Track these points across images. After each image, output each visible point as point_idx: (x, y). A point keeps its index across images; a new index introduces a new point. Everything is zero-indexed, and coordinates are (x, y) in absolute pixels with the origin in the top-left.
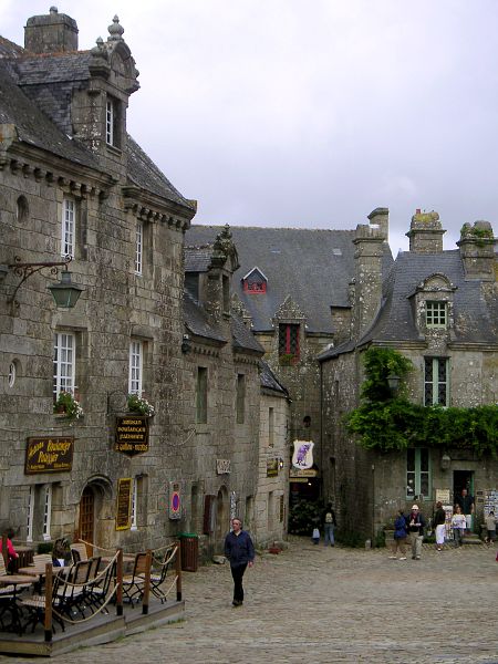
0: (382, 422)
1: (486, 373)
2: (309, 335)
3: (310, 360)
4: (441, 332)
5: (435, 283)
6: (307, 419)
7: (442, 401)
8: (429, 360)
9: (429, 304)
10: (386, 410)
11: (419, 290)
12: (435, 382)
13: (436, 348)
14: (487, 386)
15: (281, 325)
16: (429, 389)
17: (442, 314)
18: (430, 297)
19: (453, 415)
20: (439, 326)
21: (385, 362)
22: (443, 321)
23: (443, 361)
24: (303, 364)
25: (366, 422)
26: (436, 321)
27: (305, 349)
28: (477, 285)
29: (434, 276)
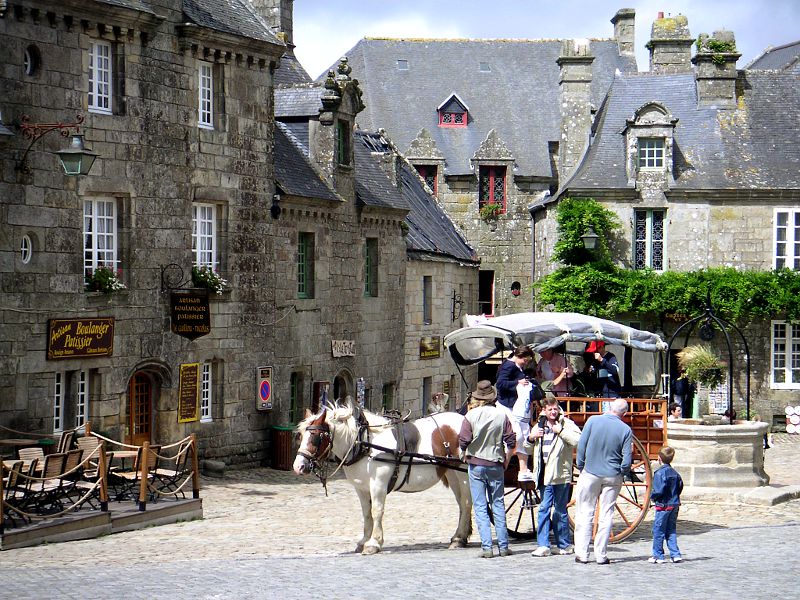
0: (577, 291)
1: (714, 227)
2: (518, 180)
3: (519, 211)
4: (656, 178)
5: (651, 116)
6: (516, 286)
7: (658, 264)
8: (640, 214)
9: (642, 141)
10: (582, 277)
11: (631, 125)
12: (648, 241)
13: (651, 198)
14: (714, 244)
16: (640, 251)
17: (660, 154)
18: (644, 133)
19: (672, 278)
20: (655, 169)
21: (581, 217)
22: (659, 163)
23: (659, 215)
24: (510, 217)
25: (559, 290)
26: (651, 163)
27: (513, 196)
28: (713, 114)
29: (650, 107)
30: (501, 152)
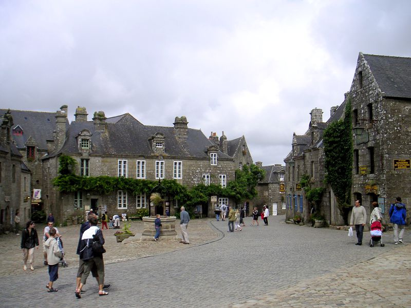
0: (65, 182)
1: (103, 164)
2: (38, 150)
3: (39, 159)
4: (87, 150)
5: (85, 133)
6: (38, 181)
7: (87, 175)
8: (82, 160)
9: (83, 140)
10: (67, 178)
11: (79, 135)
12: (85, 168)
13: (85, 155)
14: (103, 169)
15: (28, 147)
16: (82, 170)
17: (87, 144)
18: (83, 137)
19: (91, 179)
20: (86, 148)
21: (67, 160)
22: (87, 146)
23: (87, 160)
24: (36, 161)
25: (60, 182)
26: (85, 146)
27: (37, 155)
28: (100, 133)
29: (84, 130)
30: (33, 142)
